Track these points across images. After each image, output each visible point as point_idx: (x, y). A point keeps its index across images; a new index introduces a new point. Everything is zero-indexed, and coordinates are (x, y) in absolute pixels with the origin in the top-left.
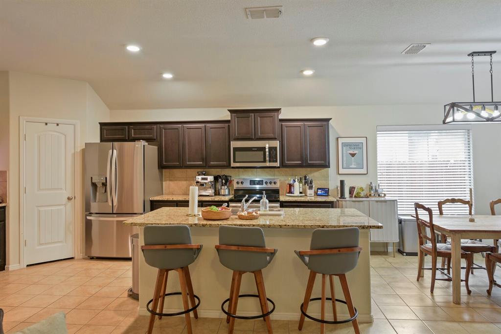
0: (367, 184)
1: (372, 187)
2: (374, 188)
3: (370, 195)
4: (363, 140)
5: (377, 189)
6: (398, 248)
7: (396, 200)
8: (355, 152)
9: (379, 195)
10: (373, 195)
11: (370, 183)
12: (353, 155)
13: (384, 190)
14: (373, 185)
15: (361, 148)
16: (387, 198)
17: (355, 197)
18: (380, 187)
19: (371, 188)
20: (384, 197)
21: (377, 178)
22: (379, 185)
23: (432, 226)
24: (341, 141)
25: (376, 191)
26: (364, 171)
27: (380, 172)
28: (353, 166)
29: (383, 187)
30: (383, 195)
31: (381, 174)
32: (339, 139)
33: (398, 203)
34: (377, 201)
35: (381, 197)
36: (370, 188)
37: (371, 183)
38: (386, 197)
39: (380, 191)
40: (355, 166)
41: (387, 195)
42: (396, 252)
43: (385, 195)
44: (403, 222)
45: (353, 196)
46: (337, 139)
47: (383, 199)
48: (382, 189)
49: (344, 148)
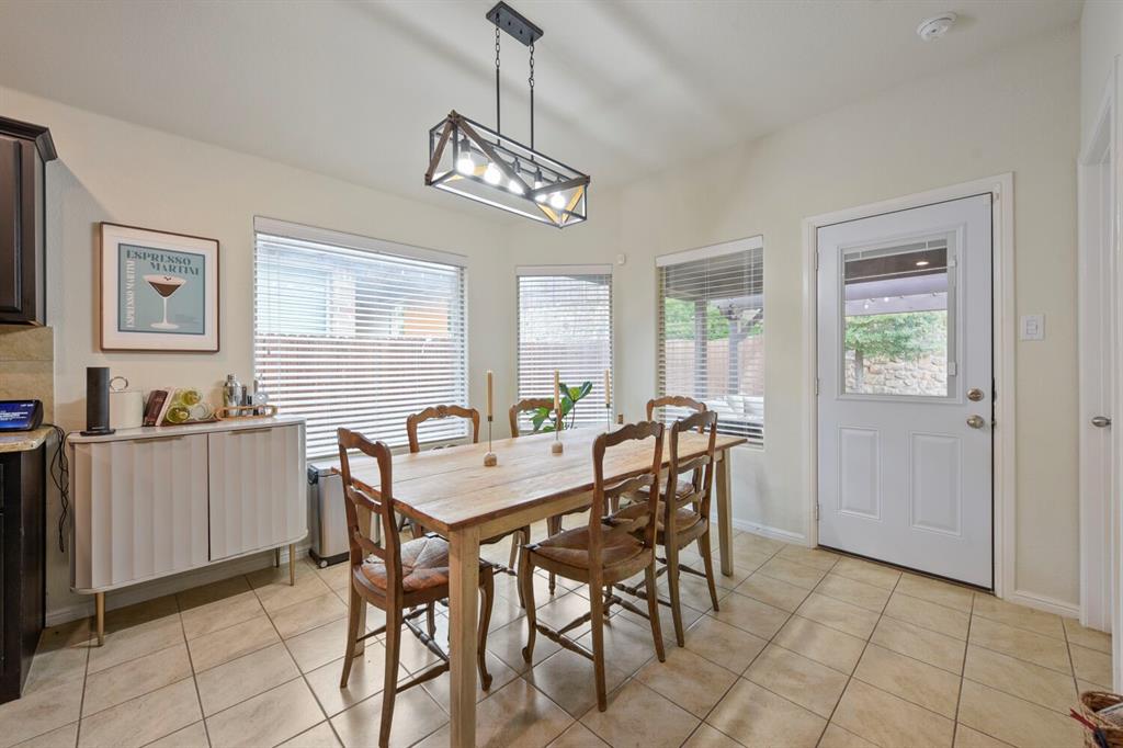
0: (219, 383)
1: (232, 391)
2: (239, 392)
3: (226, 414)
4: (208, 250)
5: (250, 393)
6: (309, 546)
7: (302, 423)
8: (174, 281)
9: (256, 413)
10: (234, 412)
11: (225, 379)
12: (166, 290)
13: (271, 396)
14: (238, 385)
15: (200, 272)
16: (279, 418)
17: (165, 423)
18: (260, 389)
19: (229, 393)
20: (271, 416)
21: (251, 364)
22: (256, 383)
23: (390, 505)
24: (111, 238)
25: (247, 400)
26: (208, 341)
27: (264, 349)
28: (165, 325)
29: (267, 389)
30: (269, 411)
31: (266, 352)
32: (105, 226)
33: (308, 430)
34: (237, 432)
35: (263, 415)
36: (224, 394)
37: (230, 378)
38: (275, 417)
39: (257, 401)
40: (174, 327)
41: (279, 411)
42: (304, 560)
43: (274, 410)
44: (320, 479)
45: (159, 422)
46: (98, 228)
47: (268, 422)
48: (266, 394)
49: (130, 264)
